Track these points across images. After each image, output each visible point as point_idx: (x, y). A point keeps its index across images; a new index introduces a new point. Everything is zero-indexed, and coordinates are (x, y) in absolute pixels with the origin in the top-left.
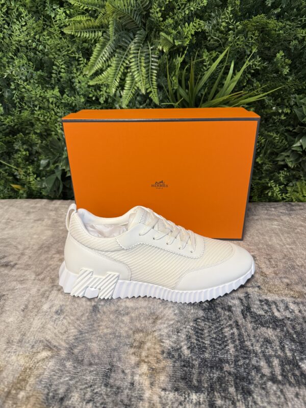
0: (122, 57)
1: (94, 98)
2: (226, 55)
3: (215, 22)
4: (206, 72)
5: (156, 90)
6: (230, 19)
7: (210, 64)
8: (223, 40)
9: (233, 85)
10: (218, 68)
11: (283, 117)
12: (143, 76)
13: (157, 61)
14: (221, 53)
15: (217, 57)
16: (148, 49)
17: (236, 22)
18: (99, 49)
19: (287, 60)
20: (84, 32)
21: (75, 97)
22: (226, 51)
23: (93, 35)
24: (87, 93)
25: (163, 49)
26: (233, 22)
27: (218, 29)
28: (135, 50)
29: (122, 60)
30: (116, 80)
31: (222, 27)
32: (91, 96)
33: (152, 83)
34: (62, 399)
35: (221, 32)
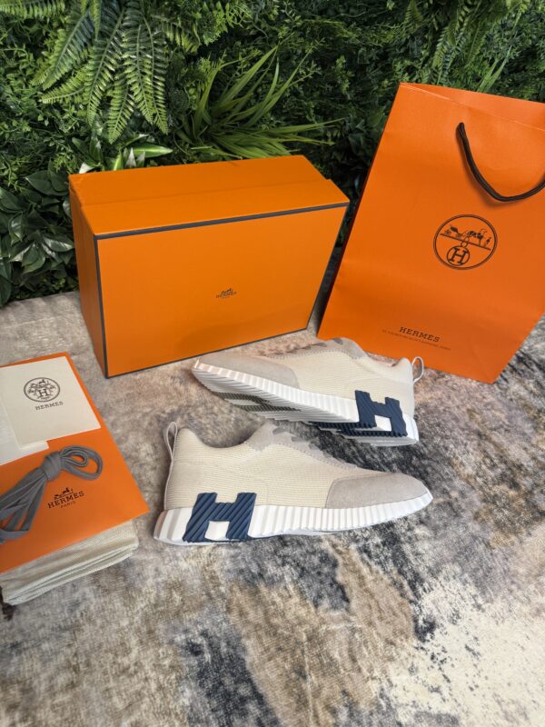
0: (103, 52)
1: (47, 123)
2: (272, 56)
3: (264, 6)
4: (238, 80)
5: (163, 111)
6: (288, 10)
7: (247, 69)
8: (271, 35)
9: (275, 100)
10: (259, 74)
11: (331, 143)
12: (146, 92)
13: (164, 59)
14: (265, 52)
15: (259, 57)
16: (148, 35)
17: (296, 15)
18: (62, 39)
19: (350, 73)
20: (32, 5)
21: (9, 123)
22: (272, 51)
23: (50, 10)
24: (31, 113)
25: (175, 38)
26: (291, 15)
27: (266, 17)
28: (131, 42)
29: (104, 55)
30: (94, 93)
31: (271, 15)
32: (40, 118)
33: (156, 99)
34: (261, 575)
35: (269, 21)
